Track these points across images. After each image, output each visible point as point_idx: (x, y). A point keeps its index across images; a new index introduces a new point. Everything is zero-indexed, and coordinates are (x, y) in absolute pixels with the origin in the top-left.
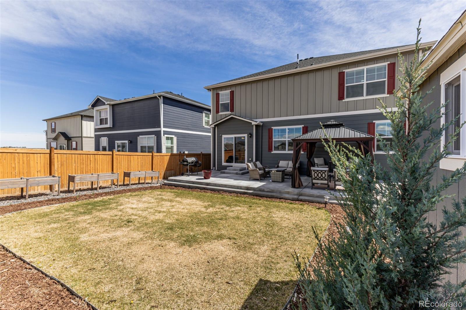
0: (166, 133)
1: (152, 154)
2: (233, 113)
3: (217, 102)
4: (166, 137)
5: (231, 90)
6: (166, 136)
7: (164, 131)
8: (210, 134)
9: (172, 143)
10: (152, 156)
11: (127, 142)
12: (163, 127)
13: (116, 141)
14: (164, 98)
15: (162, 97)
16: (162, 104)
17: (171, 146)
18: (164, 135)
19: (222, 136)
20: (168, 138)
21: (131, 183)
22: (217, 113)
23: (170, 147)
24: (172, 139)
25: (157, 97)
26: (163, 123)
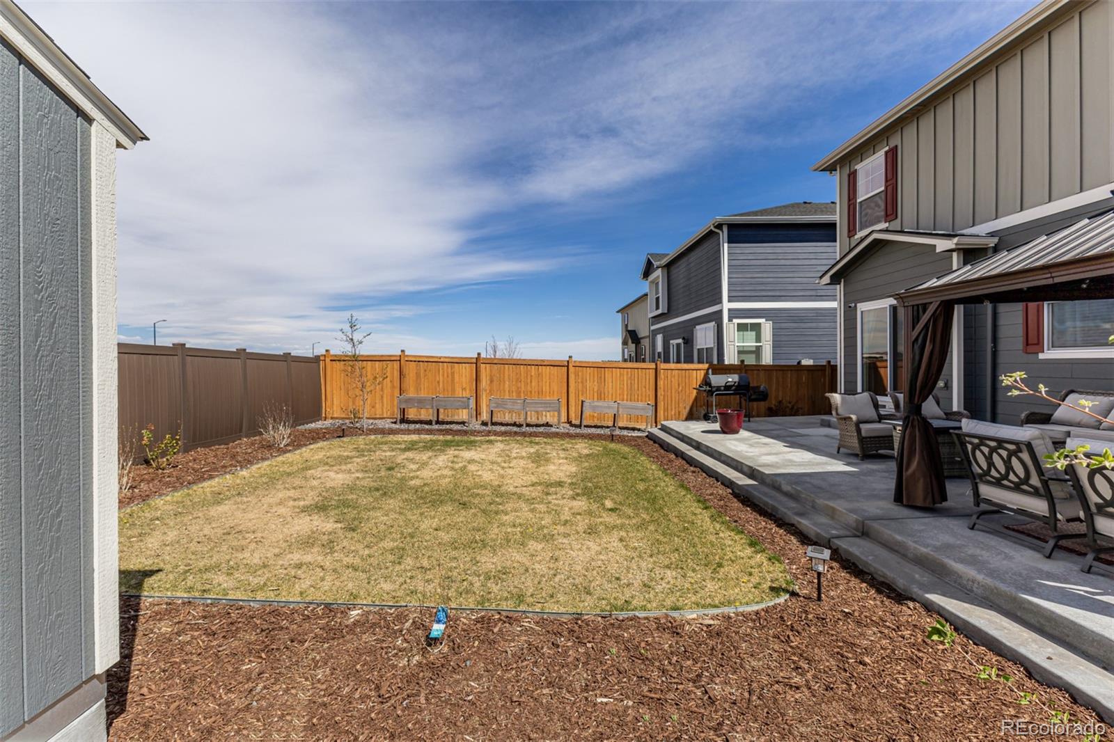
0: (734, 314)
1: (656, 365)
2: (896, 225)
3: (849, 200)
4: (738, 324)
5: (887, 148)
6: (736, 321)
7: (729, 310)
8: (834, 304)
9: (758, 339)
10: (656, 369)
11: (680, 341)
12: (729, 301)
13: (671, 342)
14: (732, 226)
15: (725, 229)
16: (726, 245)
17: (756, 346)
18: (730, 320)
19: (856, 306)
20: (742, 328)
21: (585, 423)
22: (850, 237)
23: (754, 349)
24: (756, 328)
25: (714, 229)
26: (729, 291)
